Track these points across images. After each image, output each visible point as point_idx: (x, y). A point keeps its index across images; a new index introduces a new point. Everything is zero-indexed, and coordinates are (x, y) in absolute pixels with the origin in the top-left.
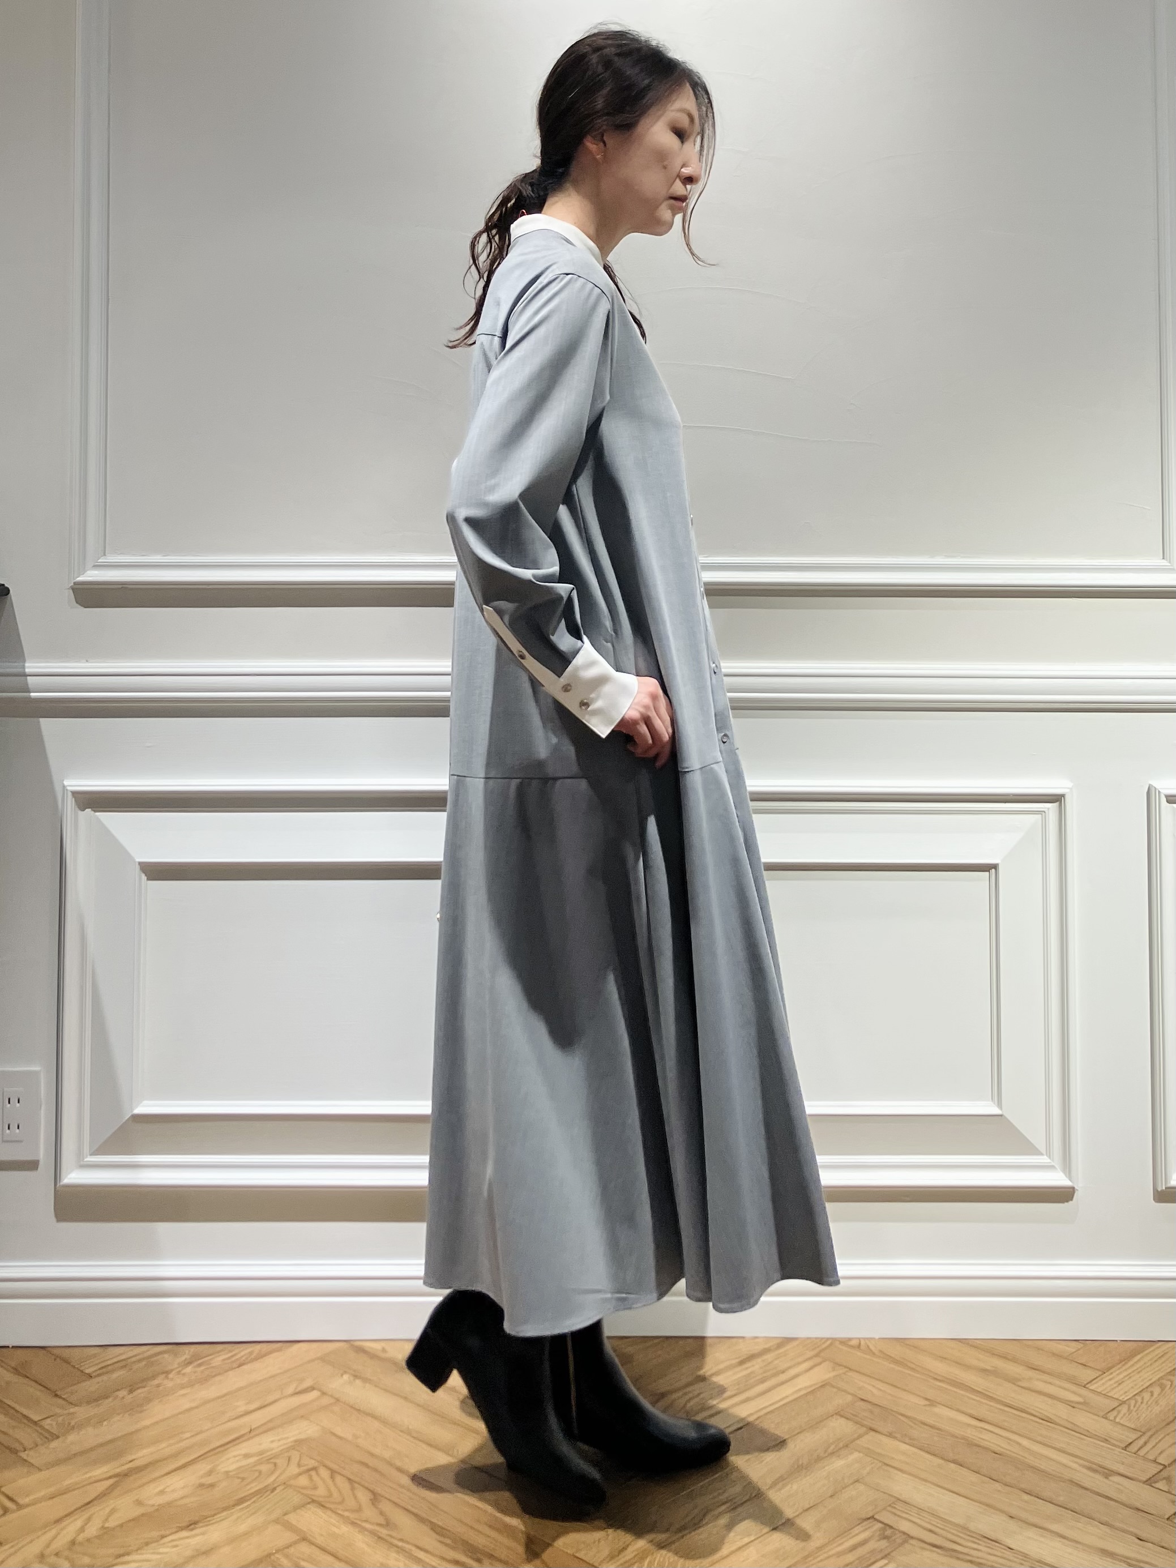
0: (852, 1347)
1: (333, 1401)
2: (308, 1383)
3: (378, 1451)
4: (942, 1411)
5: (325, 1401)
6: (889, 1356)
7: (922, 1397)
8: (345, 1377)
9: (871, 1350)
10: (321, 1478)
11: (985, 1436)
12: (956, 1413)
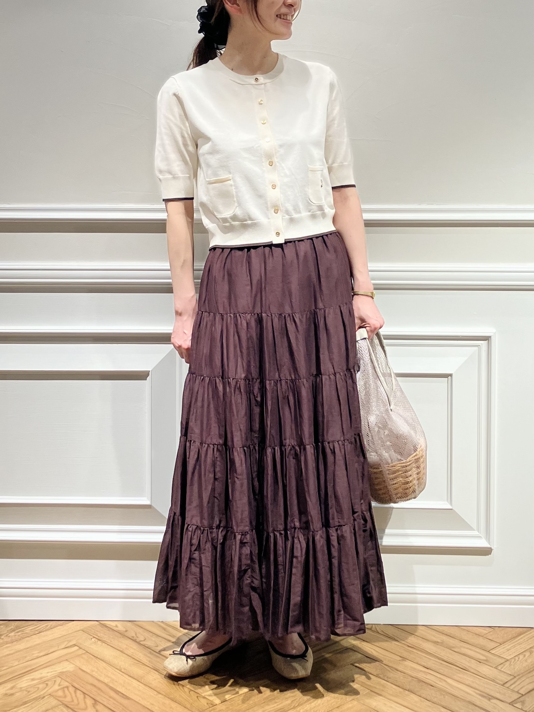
1: (85, 652)
2: (74, 642)
3: (102, 679)
4: (407, 663)
5: (81, 652)
6: (386, 634)
7: (399, 656)
8: (93, 639)
9: (377, 630)
10: (69, 692)
11: (429, 677)
12: (416, 664)
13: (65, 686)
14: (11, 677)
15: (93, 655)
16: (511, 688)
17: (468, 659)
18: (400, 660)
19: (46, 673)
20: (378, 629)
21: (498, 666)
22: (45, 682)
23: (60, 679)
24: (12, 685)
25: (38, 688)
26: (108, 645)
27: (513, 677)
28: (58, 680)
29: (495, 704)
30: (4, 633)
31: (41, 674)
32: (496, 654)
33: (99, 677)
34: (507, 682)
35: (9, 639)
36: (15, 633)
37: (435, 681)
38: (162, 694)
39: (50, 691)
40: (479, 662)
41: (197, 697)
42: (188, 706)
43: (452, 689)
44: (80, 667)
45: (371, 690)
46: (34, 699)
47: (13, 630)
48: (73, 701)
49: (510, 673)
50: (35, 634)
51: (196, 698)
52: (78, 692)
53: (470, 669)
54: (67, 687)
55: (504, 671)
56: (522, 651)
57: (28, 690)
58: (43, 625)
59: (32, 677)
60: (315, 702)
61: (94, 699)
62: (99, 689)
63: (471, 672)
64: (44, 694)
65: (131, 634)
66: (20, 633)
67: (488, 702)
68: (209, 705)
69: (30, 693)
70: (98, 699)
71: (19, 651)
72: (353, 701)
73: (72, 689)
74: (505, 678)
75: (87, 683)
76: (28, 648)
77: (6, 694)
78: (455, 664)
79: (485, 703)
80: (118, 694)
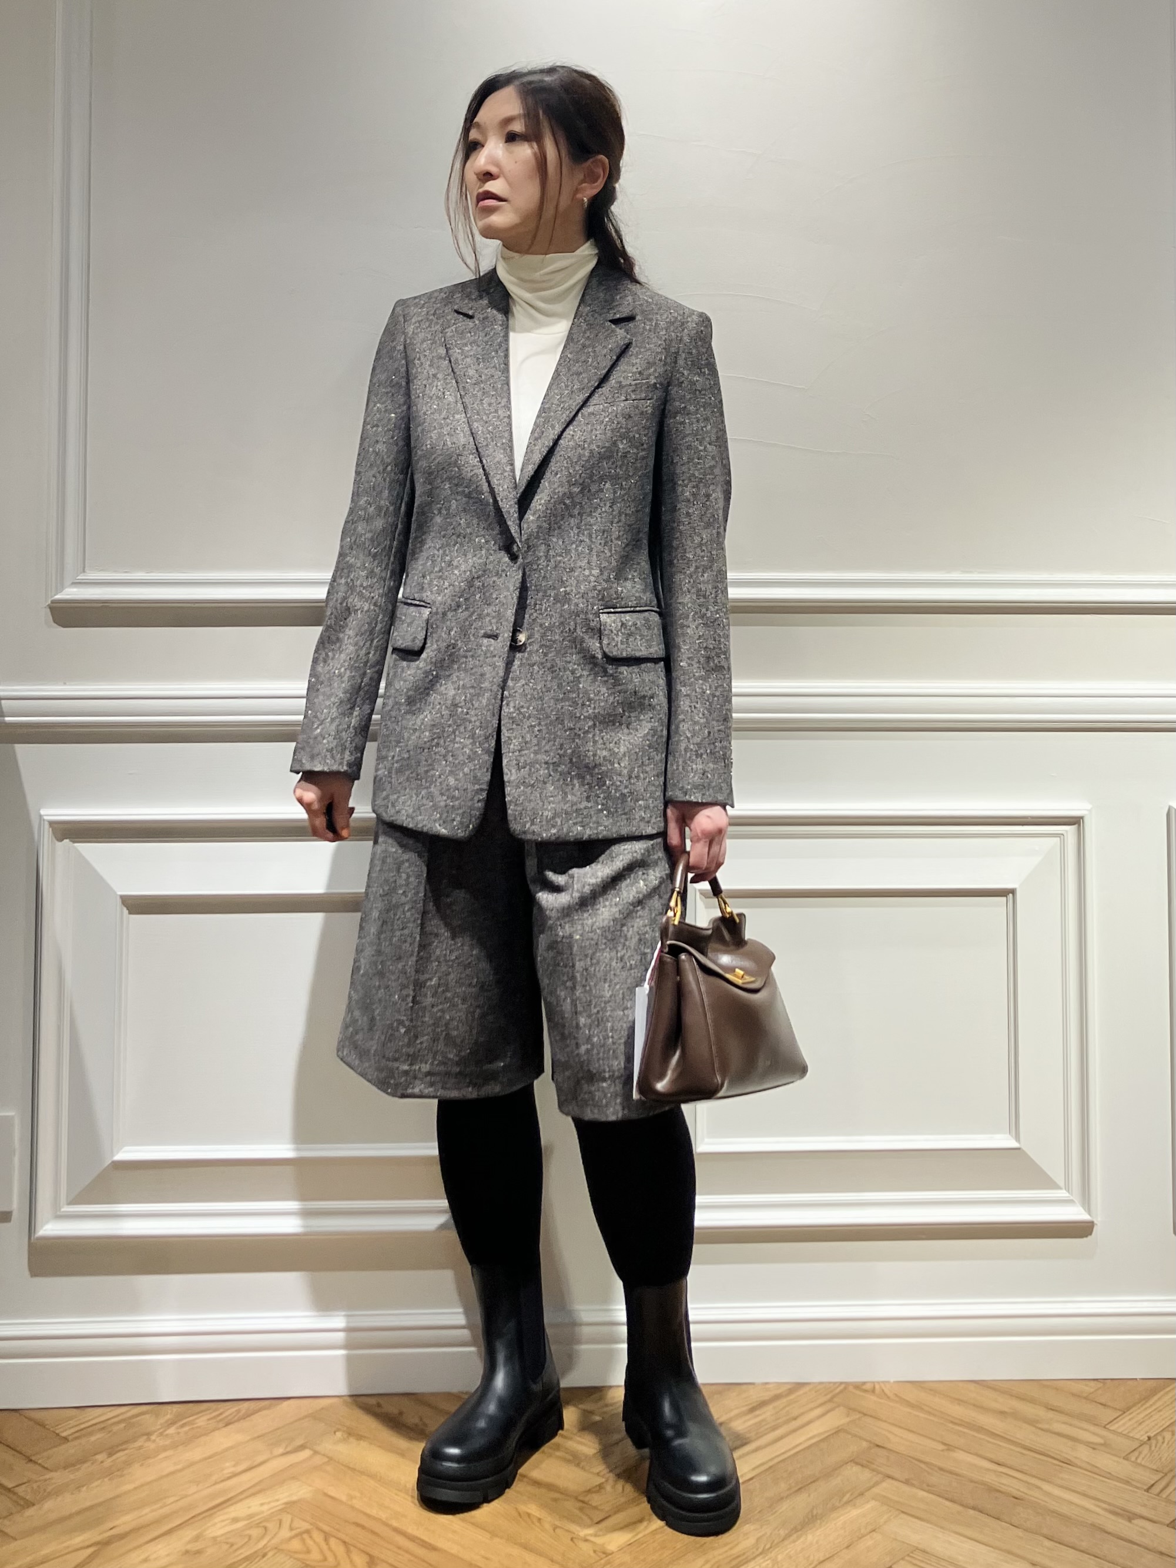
0: (866, 1391)
1: (326, 1460)
2: (299, 1442)
3: (373, 1512)
4: (960, 1455)
5: (318, 1460)
6: (904, 1400)
7: (939, 1442)
8: (339, 1434)
9: (885, 1394)
10: (315, 1542)
11: (1005, 1480)
12: (975, 1457)
13: (302, 1530)
14: (190, 1516)
15: (345, 1466)
16: (1164, 1495)
17: (1070, 1443)
18: (943, 1450)
19: (255, 1505)
20: (886, 1391)
21: (1129, 1453)
22: (262, 1524)
23: (289, 1517)
24: (195, 1533)
25: (250, 1537)
26: (371, 1444)
27: (1163, 1475)
28: (287, 1519)
29: (1144, 1528)
30: (153, 1429)
31: (249, 1507)
32: (1120, 1431)
33: (368, 1511)
34: (1153, 1485)
35: (168, 1442)
36: (177, 1428)
37: (1017, 1487)
38: (501, 1538)
39: (273, 1542)
40: (1094, 1449)
41: (572, 1539)
42: (558, 1558)
43: (1054, 1503)
44: (326, 1491)
45: (903, 1512)
46: (246, 1559)
47: (172, 1423)
48: (325, 1559)
49: (1155, 1467)
50: (218, 1429)
51: (571, 1543)
52: (333, 1542)
53: (1079, 1463)
54: (308, 1532)
55: (1143, 1463)
56: (1168, 1424)
57: (231, 1540)
58: (231, 1410)
59: (233, 1515)
60: (802, 1539)
61: (368, 1554)
62: (373, 1532)
63: (1080, 1467)
64: (265, 1546)
65: (411, 1419)
66: (186, 1428)
67: (1127, 1523)
68: (600, 1554)
69: (235, 1547)
70: (375, 1552)
71: (192, 1464)
72: (874, 1534)
73: (318, 1537)
74: (1150, 1478)
75: (346, 1521)
76: (210, 1457)
77: (187, 1552)
78: (1050, 1453)
79: (1120, 1526)
80: (414, 1541)
